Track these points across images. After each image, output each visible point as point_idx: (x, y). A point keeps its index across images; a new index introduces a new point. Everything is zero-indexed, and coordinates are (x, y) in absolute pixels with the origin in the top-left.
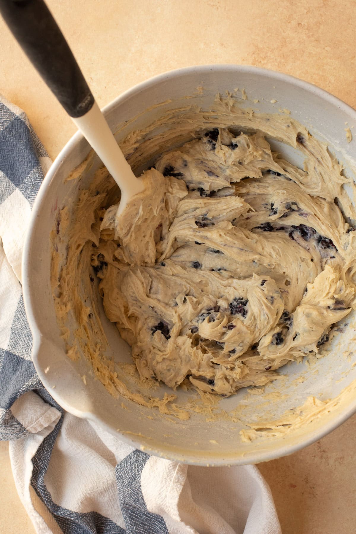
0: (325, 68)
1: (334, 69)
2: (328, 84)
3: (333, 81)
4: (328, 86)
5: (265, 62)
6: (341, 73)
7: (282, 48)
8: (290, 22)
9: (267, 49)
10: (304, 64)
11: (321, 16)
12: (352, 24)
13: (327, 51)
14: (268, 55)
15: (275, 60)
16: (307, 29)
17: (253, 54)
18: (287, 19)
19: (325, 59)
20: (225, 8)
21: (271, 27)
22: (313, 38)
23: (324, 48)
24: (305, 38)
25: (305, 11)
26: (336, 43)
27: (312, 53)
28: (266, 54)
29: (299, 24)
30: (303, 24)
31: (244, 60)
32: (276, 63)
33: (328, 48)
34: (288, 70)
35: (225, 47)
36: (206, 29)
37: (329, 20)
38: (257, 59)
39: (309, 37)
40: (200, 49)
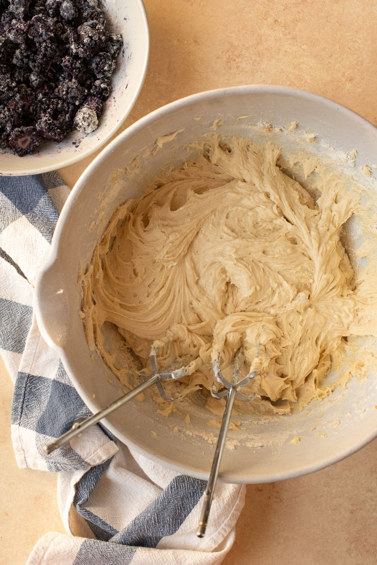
0: (301, 66)
1: (311, 68)
2: (304, 84)
3: (309, 81)
4: (304, 86)
5: (240, 60)
6: (318, 73)
7: (257, 45)
8: (266, 19)
9: (242, 47)
10: (280, 62)
11: (299, 13)
12: (330, 22)
13: (304, 49)
14: (243, 53)
15: (250, 58)
16: (284, 26)
17: (228, 51)
18: (263, 16)
19: (301, 58)
20: (200, 4)
21: (247, 24)
22: (290, 36)
23: (301, 46)
24: (281, 35)
25: (283, 8)
26: (314, 41)
27: (288, 51)
28: (241, 52)
29: (276, 21)
30: (279, 21)
31: (218, 58)
32: (250, 61)
33: (304, 47)
34: (263, 69)
35: (198, 44)
36: (180, 25)
37: (307, 18)
38: (231, 57)
39: (285, 35)
40: (173, 46)
